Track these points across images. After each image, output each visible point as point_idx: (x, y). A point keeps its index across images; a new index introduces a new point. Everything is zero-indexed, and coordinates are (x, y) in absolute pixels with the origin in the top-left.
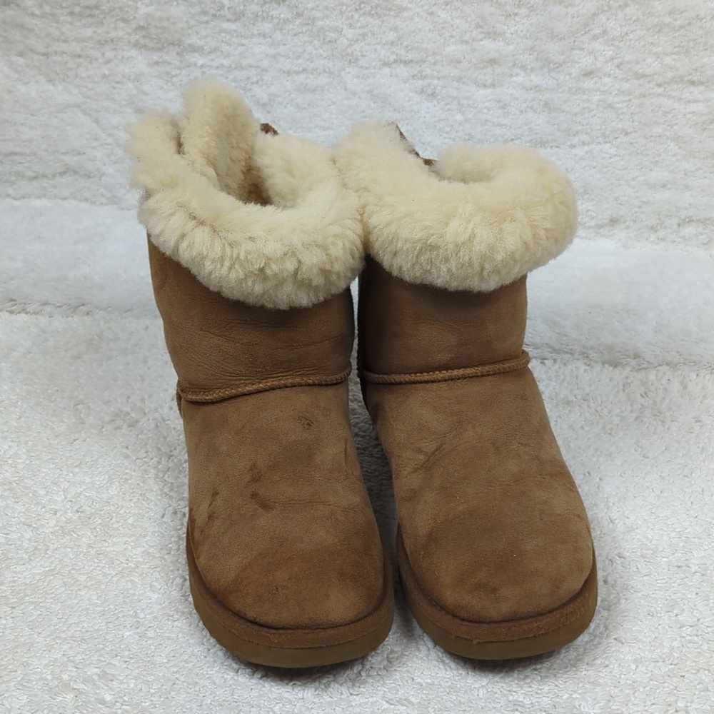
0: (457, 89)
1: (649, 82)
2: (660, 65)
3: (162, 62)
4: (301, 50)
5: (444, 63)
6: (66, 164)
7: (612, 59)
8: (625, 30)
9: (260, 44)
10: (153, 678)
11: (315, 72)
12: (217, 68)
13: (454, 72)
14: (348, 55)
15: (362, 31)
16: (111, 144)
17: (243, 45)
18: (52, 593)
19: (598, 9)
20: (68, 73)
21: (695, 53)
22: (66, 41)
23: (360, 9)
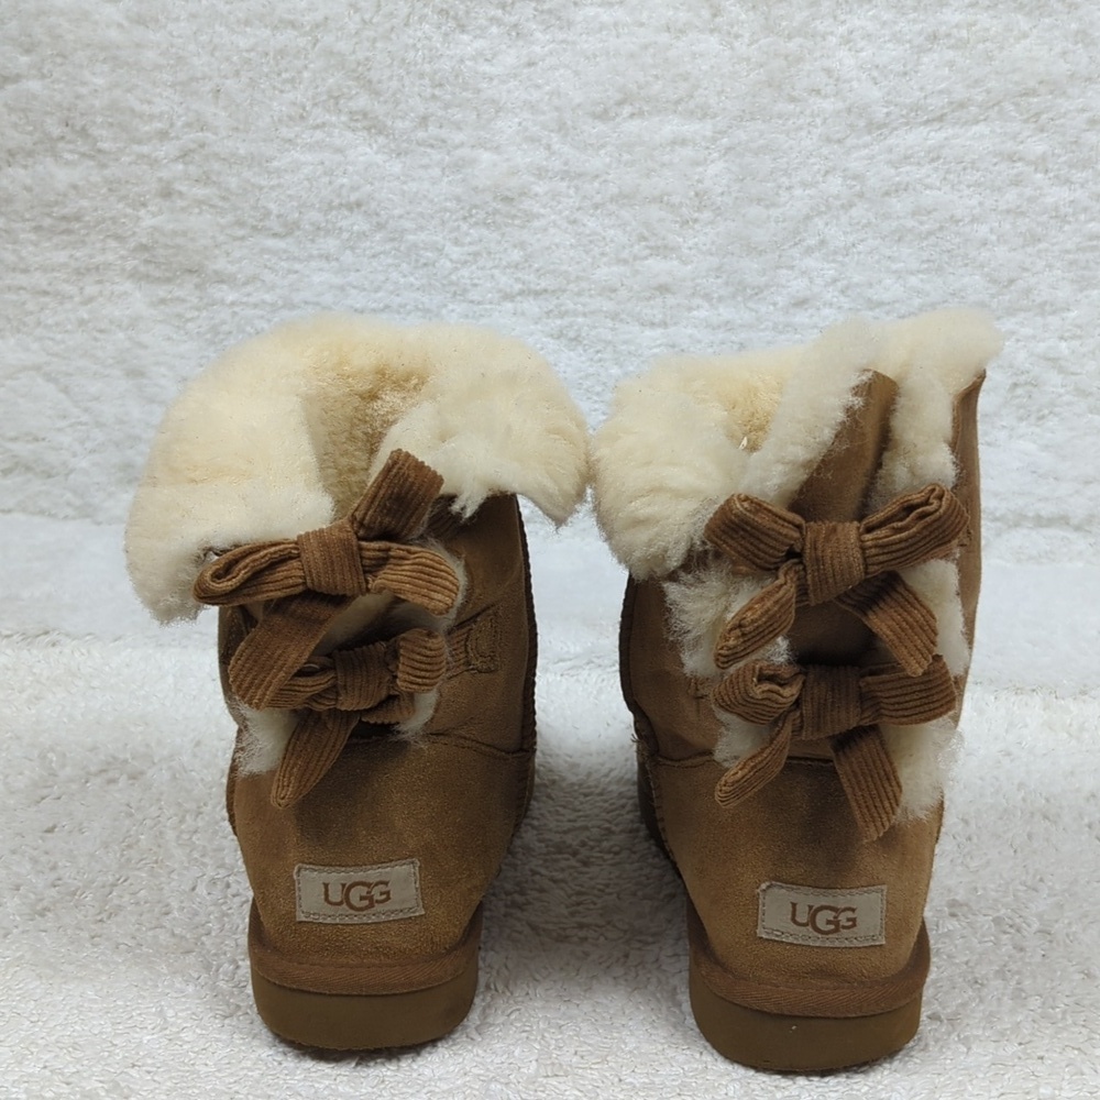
0: (613, 329)
1: (888, 313)
2: (902, 289)
3: (171, 300)
4: (382, 278)
5: (593, 292)
6: (14, 456)
7: (835, 281)
8: (851, 239)
9: (321, 270)
10: (197, 1091)
11: (402, 310)
12: (256, 306)
13: (607, 306)
14: (452, 283)
15: (472, 249)
16: (86, 424)
17: (296, 272)
18: (20, 989)
19: (812, 209)
20: (26, 319)
21: (951, 271)
22: (25, 271)
23: (471, 216)
